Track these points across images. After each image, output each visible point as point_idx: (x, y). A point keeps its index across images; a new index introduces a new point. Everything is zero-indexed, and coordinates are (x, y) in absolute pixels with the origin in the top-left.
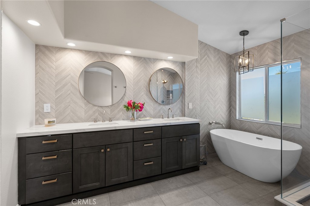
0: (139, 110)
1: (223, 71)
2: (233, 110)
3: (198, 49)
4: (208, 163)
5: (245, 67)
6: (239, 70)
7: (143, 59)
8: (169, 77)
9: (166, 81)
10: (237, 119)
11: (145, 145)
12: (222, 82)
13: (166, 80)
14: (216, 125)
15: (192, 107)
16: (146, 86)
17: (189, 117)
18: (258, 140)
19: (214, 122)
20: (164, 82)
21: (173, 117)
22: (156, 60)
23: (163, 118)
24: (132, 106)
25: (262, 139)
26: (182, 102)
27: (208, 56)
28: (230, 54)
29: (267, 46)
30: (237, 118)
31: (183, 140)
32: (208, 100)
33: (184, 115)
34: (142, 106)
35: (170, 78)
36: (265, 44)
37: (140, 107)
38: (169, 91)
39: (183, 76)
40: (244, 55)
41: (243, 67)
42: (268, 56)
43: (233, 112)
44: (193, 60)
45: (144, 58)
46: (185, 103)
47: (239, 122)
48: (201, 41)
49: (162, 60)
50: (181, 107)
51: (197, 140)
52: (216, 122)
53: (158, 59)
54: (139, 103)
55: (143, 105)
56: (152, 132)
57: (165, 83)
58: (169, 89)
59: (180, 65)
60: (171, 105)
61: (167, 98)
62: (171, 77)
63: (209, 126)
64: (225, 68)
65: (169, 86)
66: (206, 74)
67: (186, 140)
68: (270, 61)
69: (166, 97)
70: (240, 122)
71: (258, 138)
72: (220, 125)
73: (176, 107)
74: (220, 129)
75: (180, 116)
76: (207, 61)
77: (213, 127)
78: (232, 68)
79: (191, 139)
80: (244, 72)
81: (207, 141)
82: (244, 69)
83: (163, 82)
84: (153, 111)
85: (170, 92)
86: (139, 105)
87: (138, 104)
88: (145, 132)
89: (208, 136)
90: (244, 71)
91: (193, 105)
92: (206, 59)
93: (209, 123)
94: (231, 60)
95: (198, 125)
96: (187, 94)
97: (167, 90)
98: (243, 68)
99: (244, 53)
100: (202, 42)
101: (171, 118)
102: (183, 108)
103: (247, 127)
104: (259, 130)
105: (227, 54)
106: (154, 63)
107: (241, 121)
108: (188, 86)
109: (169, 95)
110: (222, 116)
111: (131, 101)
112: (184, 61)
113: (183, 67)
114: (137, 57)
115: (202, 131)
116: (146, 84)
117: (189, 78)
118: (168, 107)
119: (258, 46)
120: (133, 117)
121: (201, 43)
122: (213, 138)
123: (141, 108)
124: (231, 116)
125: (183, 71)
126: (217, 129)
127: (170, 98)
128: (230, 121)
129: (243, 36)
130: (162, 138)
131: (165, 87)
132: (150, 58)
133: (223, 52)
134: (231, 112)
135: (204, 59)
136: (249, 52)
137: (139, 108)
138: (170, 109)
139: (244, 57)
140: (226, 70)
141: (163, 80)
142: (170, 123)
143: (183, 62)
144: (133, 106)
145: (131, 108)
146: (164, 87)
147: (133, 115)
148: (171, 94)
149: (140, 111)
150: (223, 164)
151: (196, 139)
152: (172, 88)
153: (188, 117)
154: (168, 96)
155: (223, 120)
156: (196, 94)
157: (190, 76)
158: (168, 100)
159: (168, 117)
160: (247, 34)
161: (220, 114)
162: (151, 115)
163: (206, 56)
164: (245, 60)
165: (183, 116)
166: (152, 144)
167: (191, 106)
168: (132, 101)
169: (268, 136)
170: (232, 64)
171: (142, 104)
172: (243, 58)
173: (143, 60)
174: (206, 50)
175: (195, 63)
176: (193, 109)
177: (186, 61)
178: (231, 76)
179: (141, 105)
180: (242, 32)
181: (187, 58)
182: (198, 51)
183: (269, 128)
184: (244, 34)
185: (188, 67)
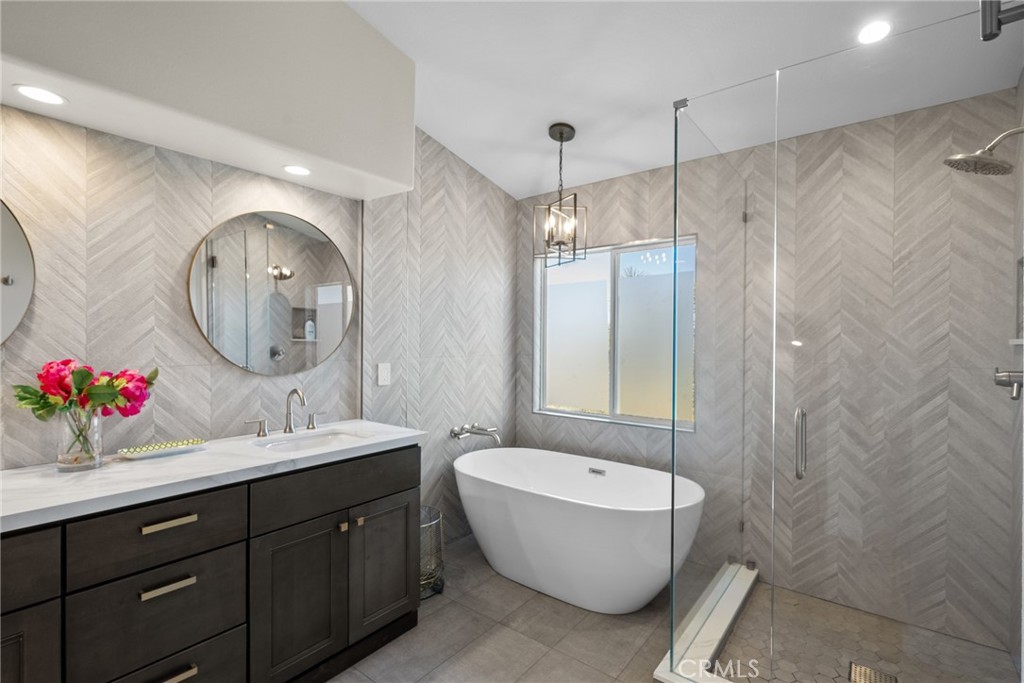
0: (118, 408)
1: (495, 252)
2: (523, 381)
3: (416, 158)
4: (448, 583)
5: (564, 243)
6: (545, 253)
7: (151, 153)
8: (304, 255)
9: (286, 272)
11: (145, 597)
12: (492, 288)
13: (287, 267)
14: (474, 436)
15: (392, 377)
16: (172, 289)
17: (379, 421)
18: (593, 475)
19: (467, 426)
20: (281, 274)
21: (310, 425)
22: (226, 171)
23: (265, 435)
24: (69, 392)
25: (604, 471)
26: (351, 360)
27: (449, 193)
28: (517, 199)
29: (617, 187)
30: (536, 410)
31: (352, 522)
32: (447, 349)
33: (357, 412)
34: (138, 388)
35: (307, 261)
36: (612, 181)
37: (125, 392)
38: (303, 310)
39: (354, 256)
40: (560, 205)
41: (559, 243)
42: (620, 220)
43: (523, 388)
44: (392, 198)
45: (156, 148)
46: (364, 362)
47: (541, 421)
48: (424, 133)
49: (257, 175)
50: (344, 381)
51: (410, 513)
52: (473, 427)
53: (235, 169)
54: (123, 374)
55: (146, 382)
56: (194, 518)
57: (282, 277)
58: (303, 302)
59: (344, 211)
60: (300, 376)
61: (294, 337)
62: (308, 257)
63: (452, 444)
64: (501, 242)
65: (302, 290)
66: (443, 257)
67: (365, 521)
68: (624, 233)
69: (290, 333)
70: (544, 421)
71: (594, 471)
72: (486, 437)
73: (323, 382)
74: (486, 448)
75: (342, 419)
76: (447, 210)
77: (462, 444)
78: (520, 245)
79: (387, 513)
80: (562, 261)
81: (445, 497)
82: (560, 249)
83: (276, 272)
84: (211, 404)
85: (307, 314)
86: (122, 383)
87: (117, 377)
88: (146, 531)
89: (449, 479)
90: (560, 257)
91: (393, 369)
92: (441, 202)
93: (452, 431)
94: (519, 216)
95: (413, 450)
96: (368, 326)
97: (294, 305)
98: (557, 247)
99: (561, 200)
100: (429, 138)
101: (301, 431)
102: (356, 385)
103: (562, 435)
104: (594, 445)
105: (508, 197)
106: (217, 182)
107: (546, 418)
108: (374, 296)
109: (304, 328)
110: (490, 404)
111: (66, 363)
112: (359, 197)
113: (355, 220)
114: (113, 137)
115: (428, 468)
116: (170, 280)
117: (381, 266)
118: (287, 383)
119: (595, 185)
120: (78, 446)
121: (425, 139)
122: (465, 490)
123: (135, 396)
124: (519, 403)
125: (354, 237)
126: (474, 450)
127: (304, 338)
128: (516, 419)
129: (559, 143)
130: (248, 540)
131: (286, 293)
132: (197, 158)
133: (496, 189)
134: (519, 388)
135: (434, 200)
136: (575, 195)
137: (122, 402)
138: (295, 391)
139: (560, 210)
140: (503, 251)
141: (276, 268)
142: (293, 461)
143: (356, 201)
144: (74, 391)
145: (65, 399)
146: (277, 296)
147: (82, 435)
148: (309, 324)
149: (125, 412)
150: (498, 574)
151: (407, 508)
152: (315, 301)
153: (373, 420)
154: (298, 332)
155: (494, 418)
156: (404, 330)
157: (383, 259)
158: (299, 347)
159: (288, 429)
160: (570, 138)
161: (487, 398)
162: (202, 425)
163: (442, 192)
164: (564, 220)
165: (355, 418)
166: (192, 581)
167: (385, 378)
168: (72, 366)
169: (619, 460)
170: (521, 230)
171: (142, 380)
172: (559, 212)
173: (152, 159)
174: (443, 168)
175: (404, 212)
176: (393, 387)
177: (368, 199)
178: (519, 271)
179: (130, 386)
180: (558, 127)
181: (373, 187)
182: (416, 170)
183: (619, 437)
184: (561, 134)
185: (377, 221)
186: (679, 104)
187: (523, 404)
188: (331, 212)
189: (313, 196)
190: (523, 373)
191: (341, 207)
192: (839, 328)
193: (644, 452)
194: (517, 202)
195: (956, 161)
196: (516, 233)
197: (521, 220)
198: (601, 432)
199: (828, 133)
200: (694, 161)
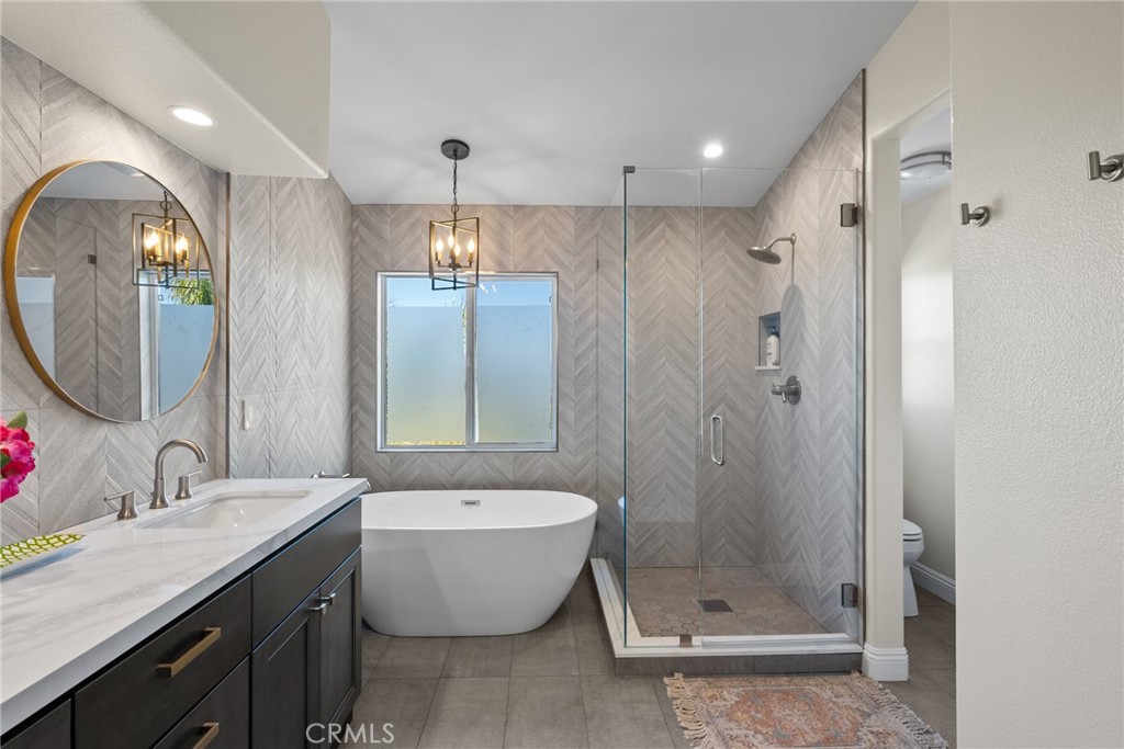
1: (336, 261)
2: (362, 416)
10: (379, 450)
12: (326, 297)
18: (467, 507)
22: (62, 84)
25: (478, 501)
33: (222, 469)
43: (361, 425)
46: (231, 399)
47: (388, 460)
50: (206, 426)
59: (204, 182)
70: (392, 461)
71: (466, 502)
76: (298, 204)
78: (358, 257)
92: (294, 193)
94: (356, 223)
99: (455, 219)
103: (415, 471)
104: (455, 478)
107: (397, 457)
108: (241, 307)
112: (224, 168)
117: (246, 267)
124: (357, 443)
129: (453, 161)
133: (338, 188)
135: (288, 189)
143: (221, 174)
157: (248, 257)
160: (465, 155)
170: (357, 240)
176: (257, 431)
177: (235, 174)
180: (450, 144)
183: (485, 465)
184: (455, 151)
185: (243, 204)
186: (629, 170)
187: (361, 443)
188: (190, 181)
189: (169, 153)
190: (362, 407)
191: (201, 177)
192: (664, 358)
193: (511, 476)
194: (352, 206)
195: (753, 251)
196: (352, 243)
197: (357, 228)
198: (464, 463)
199: (656, 209)
200: (555, 206)
